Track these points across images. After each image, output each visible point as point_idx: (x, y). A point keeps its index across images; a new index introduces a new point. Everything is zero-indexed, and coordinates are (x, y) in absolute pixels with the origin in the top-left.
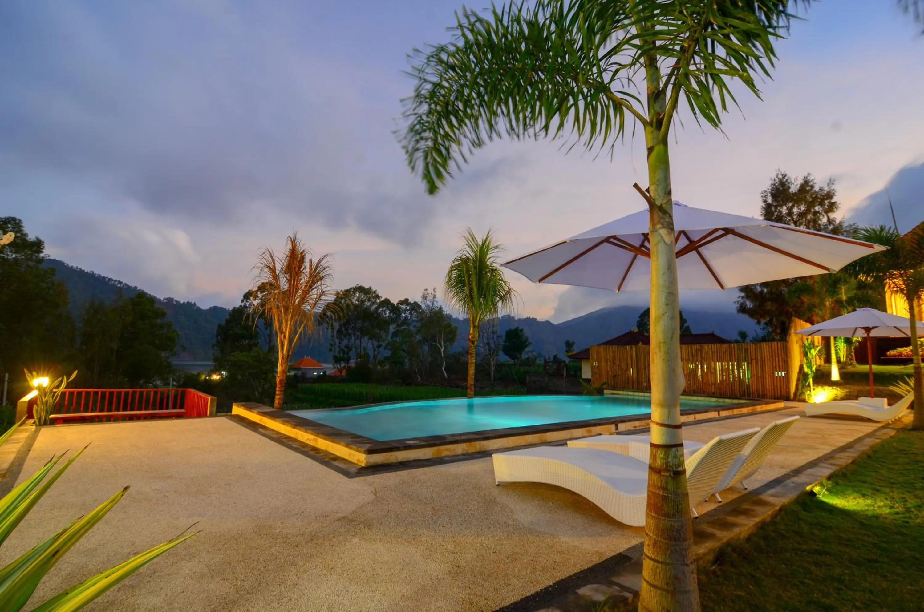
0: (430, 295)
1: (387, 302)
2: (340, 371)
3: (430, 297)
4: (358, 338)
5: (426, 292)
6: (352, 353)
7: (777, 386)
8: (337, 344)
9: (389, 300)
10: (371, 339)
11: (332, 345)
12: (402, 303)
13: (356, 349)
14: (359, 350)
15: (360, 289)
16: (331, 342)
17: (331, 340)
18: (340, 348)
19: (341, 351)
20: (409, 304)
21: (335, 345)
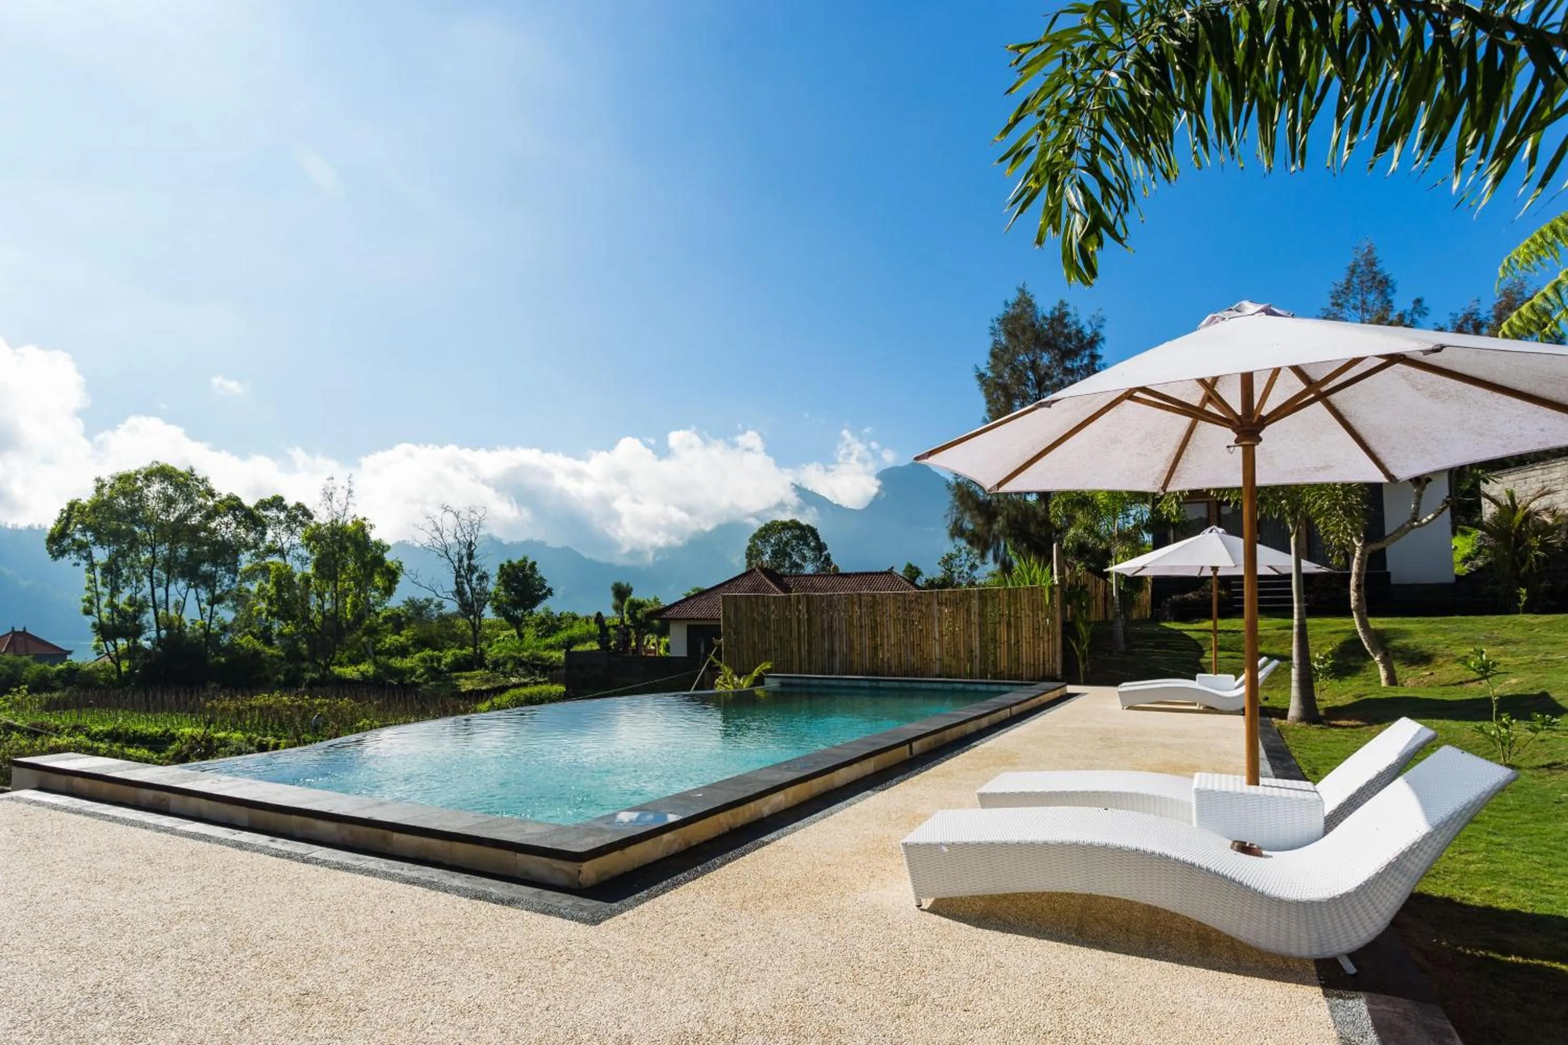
0: (339, 490)
1: (233, 505)
2: (117, 659)
3: (340, 495)
4: (159, 585)
5: (330, 485)
6: (148, 617)
7: (1039, 659)
8: (105, 600)
9: (237, 499)
10: (196, 587)
11: (90, 601)
12: (264, 505)
13: (155, 607)
14: (161, 611)
15: (164, 473)
16: (89, 594)
17: (88, 589)
18: (112, 606)
19: (115, 615)
20: (285, 508)
21: (98, 600)
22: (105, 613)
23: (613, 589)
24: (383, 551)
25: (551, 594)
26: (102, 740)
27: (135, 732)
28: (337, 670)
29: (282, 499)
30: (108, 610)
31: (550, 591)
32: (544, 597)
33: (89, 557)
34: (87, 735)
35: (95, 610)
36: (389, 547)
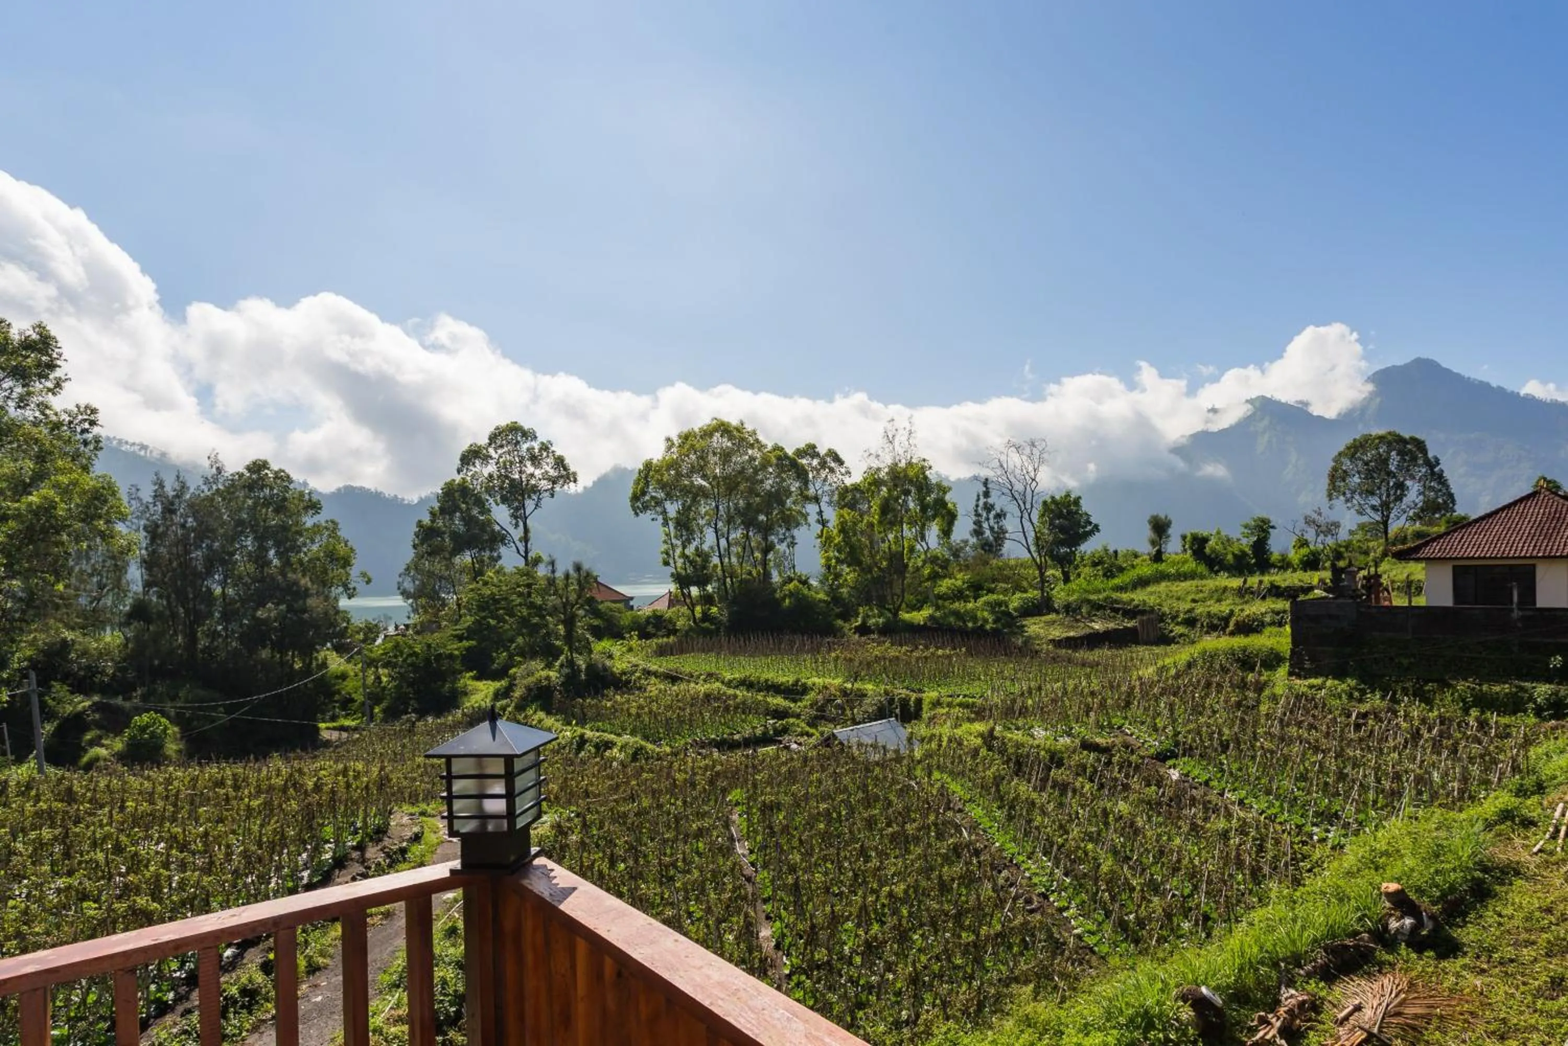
0: (901, 432)
1: (777, 454)
2: (692, 606)
3: (901, 438)
5: (892, 427)
8: (678, 551)
11: (667, 554)
12: (800, 453)
13: (721, 557)
15: (724, 428)
16: (666, 546)
17: (665, 542)
18: (683, 555)
19: (688, 565)
20: (818, 455)
21: (674, 551)
22: (680, 562)
23: (1150, 522)
24: (945, 493)
25: (1098, 530)
26: (736, 687)
27: (767, 681)
28: (906, 616)
29: (813, 447)
30: (682, 560)
31: (1096, 528)
32: (1091, 533)
33: (664, 512)
34: (723, 682)
35: (671, 561)
36: (950, 489)
